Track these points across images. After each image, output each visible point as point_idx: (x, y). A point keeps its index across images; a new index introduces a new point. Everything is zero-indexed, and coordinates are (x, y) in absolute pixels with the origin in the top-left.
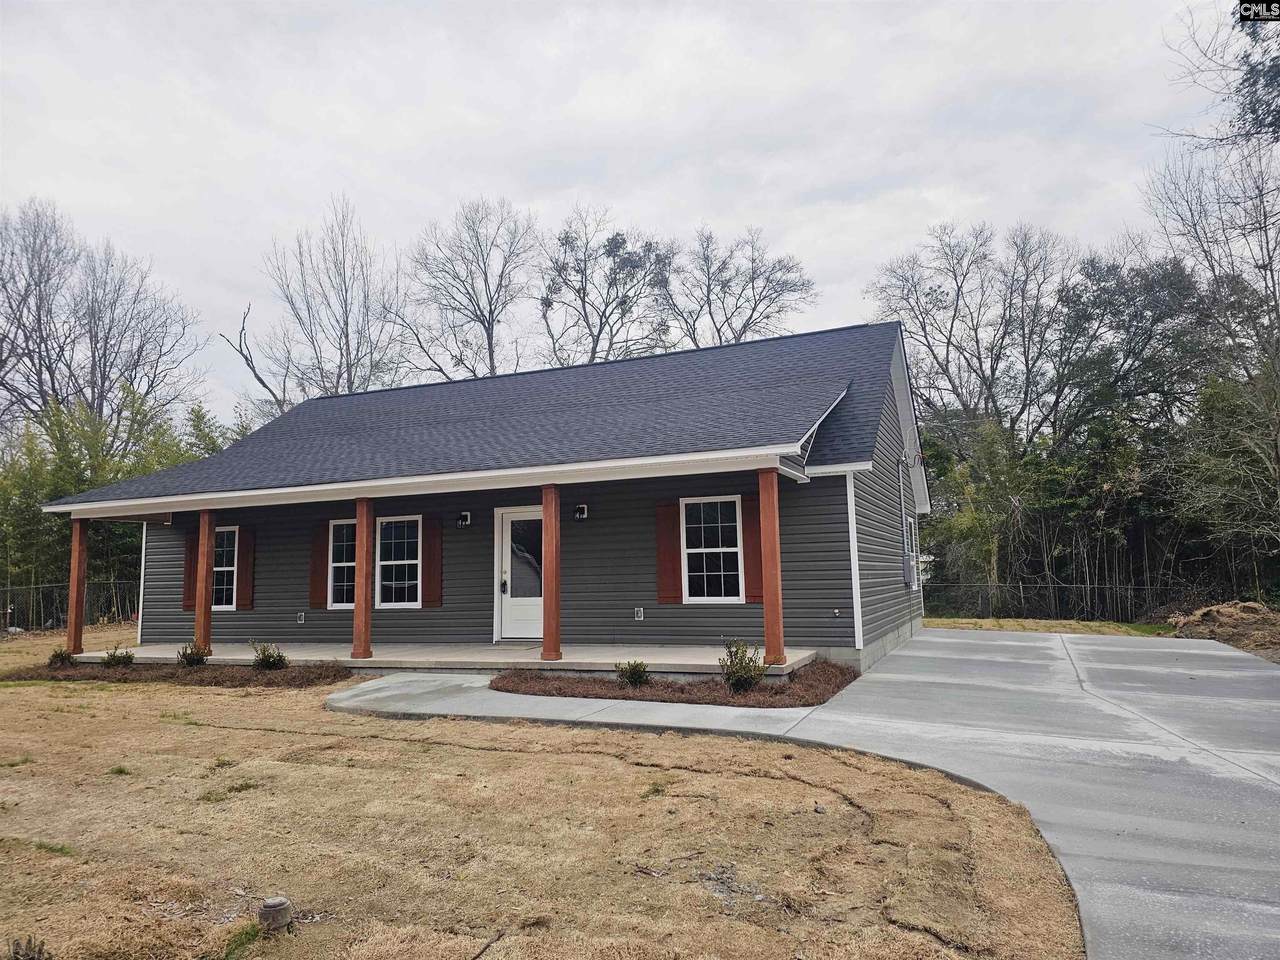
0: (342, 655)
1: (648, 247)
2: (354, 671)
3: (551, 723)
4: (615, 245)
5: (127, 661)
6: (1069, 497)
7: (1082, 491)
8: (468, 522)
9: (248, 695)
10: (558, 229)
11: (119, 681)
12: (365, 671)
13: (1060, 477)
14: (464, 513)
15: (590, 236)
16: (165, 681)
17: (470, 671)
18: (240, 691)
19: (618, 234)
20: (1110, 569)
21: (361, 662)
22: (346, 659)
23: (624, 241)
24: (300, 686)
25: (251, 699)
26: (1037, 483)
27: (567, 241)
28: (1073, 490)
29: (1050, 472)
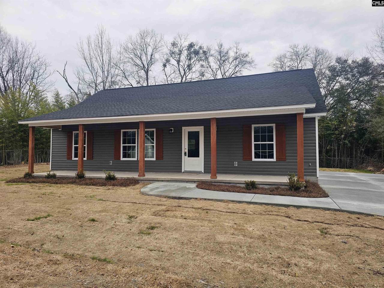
0: (135, 175)
1: (200, 48)
2: (139, 181)
3: (240, 202)
4: (191, 46)
5: (54, 176)
6: (333, 131)
7: (336, 129)
8: (173, 132)
9: (109, 189)
10: (171, 40)
11: (54, 183)
12: (145, 181)
13: (330, 125)
14: (171, 128)
15: (182, 43)
16: (72, 184)
17: (183, 182)
18: (105, 188)
19: (192, 43)
20: (343, 153)
21: (142, 178)
22: (136, 177)
23: (194, 45)
24: (125, 186)
25: (111, 191)
26: (323, 126)
27: (174, 44)
28: (334, 129)
29: (327, 123)
